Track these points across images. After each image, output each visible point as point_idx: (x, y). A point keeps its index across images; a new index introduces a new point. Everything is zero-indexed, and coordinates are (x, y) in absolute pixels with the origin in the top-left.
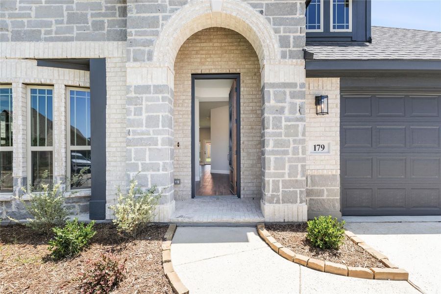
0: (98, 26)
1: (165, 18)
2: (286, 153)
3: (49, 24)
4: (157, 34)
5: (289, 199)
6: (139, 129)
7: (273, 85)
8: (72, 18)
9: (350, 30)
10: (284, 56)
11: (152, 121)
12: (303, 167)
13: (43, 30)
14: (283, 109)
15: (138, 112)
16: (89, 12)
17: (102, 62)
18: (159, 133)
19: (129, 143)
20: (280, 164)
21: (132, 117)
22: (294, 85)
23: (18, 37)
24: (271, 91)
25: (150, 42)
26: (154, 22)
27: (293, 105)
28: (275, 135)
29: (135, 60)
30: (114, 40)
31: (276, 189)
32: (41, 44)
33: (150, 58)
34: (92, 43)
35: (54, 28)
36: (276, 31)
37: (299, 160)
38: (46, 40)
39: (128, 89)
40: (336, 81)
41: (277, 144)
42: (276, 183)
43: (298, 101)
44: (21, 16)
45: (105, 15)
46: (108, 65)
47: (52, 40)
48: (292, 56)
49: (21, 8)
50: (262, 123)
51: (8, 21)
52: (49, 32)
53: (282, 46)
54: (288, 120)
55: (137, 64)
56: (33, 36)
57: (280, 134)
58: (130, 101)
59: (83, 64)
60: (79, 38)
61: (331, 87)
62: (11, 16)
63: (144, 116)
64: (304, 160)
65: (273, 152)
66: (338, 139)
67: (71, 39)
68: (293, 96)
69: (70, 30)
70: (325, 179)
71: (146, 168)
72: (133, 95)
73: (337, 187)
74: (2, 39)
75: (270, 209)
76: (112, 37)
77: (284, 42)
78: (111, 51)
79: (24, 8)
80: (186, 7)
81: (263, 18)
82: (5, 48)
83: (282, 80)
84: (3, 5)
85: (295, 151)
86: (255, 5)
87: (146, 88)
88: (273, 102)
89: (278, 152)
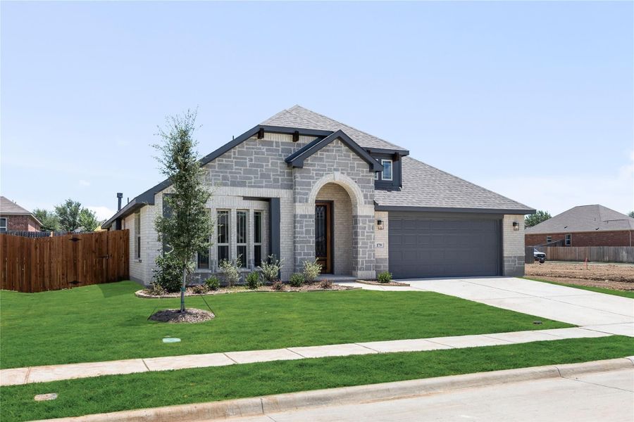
0: (276, 181)
1: (314, 182)
2: (367, 248)
3: (250, 178)
4: (310, 190)
5: (368, 269)
6: (302, 236)
7: (361, 216)
8: (263, 176)
9: (391, 180)
10: (365, 203)
11: (308, 232)
12: (374, 254)
13: (247, 181)
14: (365, 227)
15: (301, 227)
16: (272, 173)
17: (278, 200)
18: (311, 237)
19: (296, 242)
20: (364, 253)
21: (298, 230)
22: (370, 217)
23: (234, 184)
24: (360, 219)
25: (307, 194)
26: (309, 184)
27: (369, 226)
28: (362, 239)
29: (300, 202)
30: (284, 189)
31: (363, 264)
32: (247, 189)
33: (307, 201)
34: (273, 190)
35: (253, 180)
36: (362, 191)
37: (372, 251)
38: (249, 186)
39: (295, 216)
40: (387, 213)
41: (363, 243)
42: (362, 261)
43: (372, 224)
44: (235, 173)
45: (280, 176)
46: (281, 201)
47: (252, 187)
48: (369, 203)
49: (236, 169)
50: (356, 234)
51: (229, 175)
52: (251, 183)
53: (365, 199)
54: (367, 232)
55: (301, 204)
56: (242, 184)
57: (364, 239)
58: (298, 222)
59: (268, 200)
60: (266, 187)
61: (384, 216)
62: (230, 173)
63: (304, 229)
64: (374, 251)
65: (361, 247)
66: (388, 241)
67: (262, 187)
68: (370, 221)
69: (262, 182)
70: (383, 260)
71: (305, 254)
72: (298, 219)
73: (387, 264)
74: (225, 185)
75: (360, 273)
76: (283, 187)
77: (365, 196)
78: (283, 195)
79: (238, 169)
80: (324, 177)
81: (356, 185)
82: (228, 190)
83: (365, 214)
84: (226, 167)
85: (371, 247)
86: (353, 179)
87: (305, 216)
88: (361, 224)
89: (363, 247)
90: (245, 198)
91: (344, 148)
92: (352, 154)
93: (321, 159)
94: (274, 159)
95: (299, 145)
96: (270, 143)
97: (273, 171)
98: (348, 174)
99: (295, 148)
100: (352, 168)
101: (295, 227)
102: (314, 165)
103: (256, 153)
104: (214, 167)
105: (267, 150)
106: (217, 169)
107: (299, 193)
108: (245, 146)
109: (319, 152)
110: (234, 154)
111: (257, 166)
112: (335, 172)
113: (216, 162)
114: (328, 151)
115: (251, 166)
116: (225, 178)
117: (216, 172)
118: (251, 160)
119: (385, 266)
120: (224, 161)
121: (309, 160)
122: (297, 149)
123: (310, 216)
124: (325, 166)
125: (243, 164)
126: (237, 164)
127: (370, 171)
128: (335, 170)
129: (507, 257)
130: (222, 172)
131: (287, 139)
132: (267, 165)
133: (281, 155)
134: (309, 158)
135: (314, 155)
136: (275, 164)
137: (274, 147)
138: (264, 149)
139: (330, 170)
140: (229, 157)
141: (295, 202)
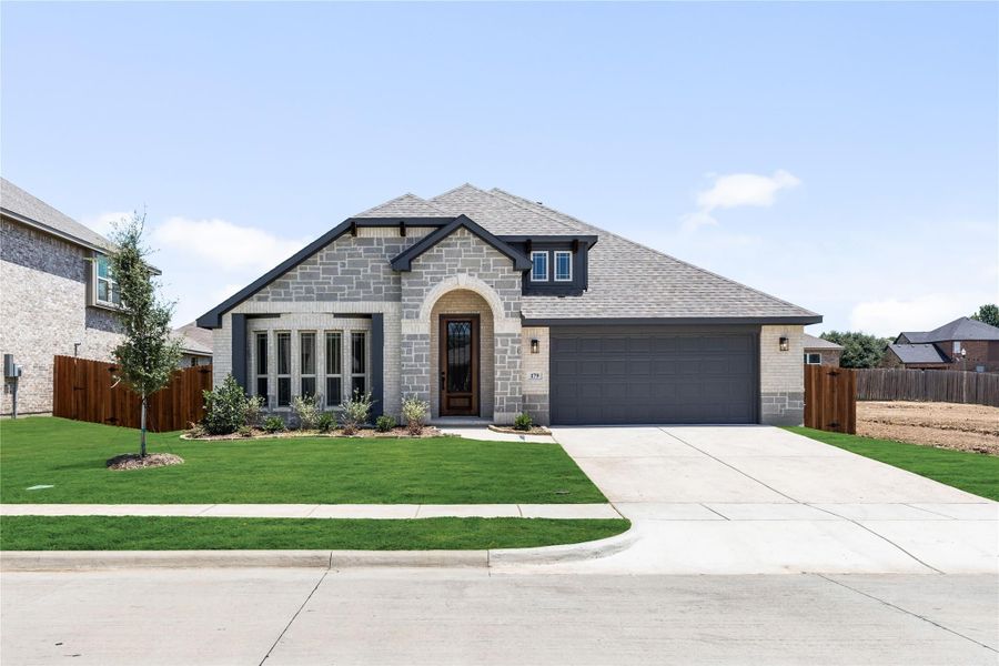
0: (378, 290)
1: (427, 290)
2: (508, 379)
3: (343, 289)
4: (422, 300)
5: (510, 409)
6: (410, 363)
7: (500, 335)
8: (360, 285)
9: (571, 280)
10: (507, 315)
11: (419, 358)
12: (520, 389)
13: (339, 293)
14: (506, 350)
15: (409, 352)
16: (372, 281)
17: (380, 316)
18: (423, 366)
19: (403, 372)
20: (504, 387)
21: (405, 355)
22: (514, 335)
23: (321, 298)
24: (499, 338)
25: (417, 306)
26: (420, 293)
27: (513, 348)
28: (500, 367)
29: (407, 318)
30: (390, 300)
31: (502, 402)
32: (338, 304)
33: (417, 316)
34: (374, 303)
35: (346, 292)
36: (502, 299)
37: (517, 384)
38: (341, 300)
39: (401, 337)
40: (546, 329)
41: (502, 373)
42: (501, 399)
43: (517, 346)
44: (322, 283)
45: (383, 283)
46: (385, 318)
47: (345, 300)
48: (512, 316)
49: (324, 278)
50: (492, 359)
51: (314, 287)
52: (344, 295)
53: (506, 309)
54: (509, 357)
55: (409, 320)
56: (332, 298)
57: (504, 367)
58: (404, 345)
59: (367, 316)
60: (365, 299)
61: (543, 334)
62: (316, 283)
63: (413, 354)
64: (520, 384)
65: (499, 379)
66: (548, 369)
67: (359, 300)
68: (513, 341)
69: (358, 294)
70: (537, 397)
71: (414, 389)
72: (405, 341)
73: (547, 403)
74: (310, 299)
75: (497, 415)
76: (387, 299)
77: (507, 306)
78: (387, 309)
79: (326, 278)
80: (442, 283)
81: (492, 291)
82: (313, 305)
83: (506, 331)
84: (310, 276)
85: (515, 378)
86: (487, 282)
87: (414, 337)
88: (499, 346)
89: (503, 379)
90: (337, 315)
91: (473, 240)
92: (485, 248)
93: (439, 258)
94: (375, 261)
95: (410, 240)
96: (369, 241)
97: (374, 277)
98: (480, 276)
99: (403, 245)
100: (486, 267)
101: (401, 352)
102: (428, 267)
103: (351, 256)
104: (295, 277)
105: (365, 251)
106: (299, 280)
107: (405, 306)
108: (335, 247)
109: (435, 248)
110: (321, 258)
111: (352, 273)
112: (460, 275)
113: (298, 271)
114: (448, 245)
115: (344, 272)
116: (309, 291)
117: (298, 283)
118: (343, 265)
119: (543, 407)
120: (307, 268)
121: (421, 260)
122: (407, 246)
123: (423, 337)
124: (444, 267)
125: (334, 271)
126: (324, 271)
127: (515, 270)
128: (459, 271)
129: (768, 394)
130: (305, 283)
131: (392, 233)
132: (366, 271)
133: (385, 256)
134: (421, 257)
135: (427, 253)
136: (376, 269)
137: (375, 246)
138: (361, 249)
139: (451, 272)
140: (315, 263)
141: (400, 318)
